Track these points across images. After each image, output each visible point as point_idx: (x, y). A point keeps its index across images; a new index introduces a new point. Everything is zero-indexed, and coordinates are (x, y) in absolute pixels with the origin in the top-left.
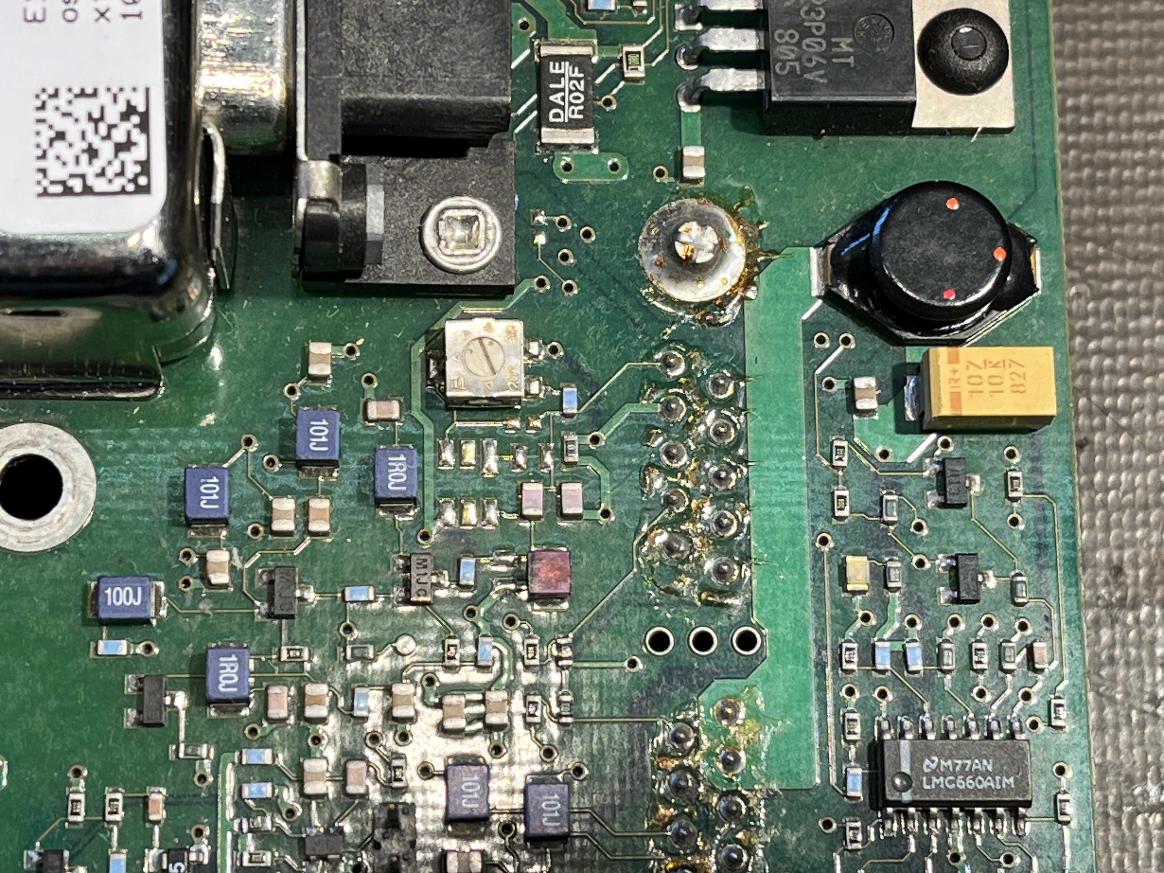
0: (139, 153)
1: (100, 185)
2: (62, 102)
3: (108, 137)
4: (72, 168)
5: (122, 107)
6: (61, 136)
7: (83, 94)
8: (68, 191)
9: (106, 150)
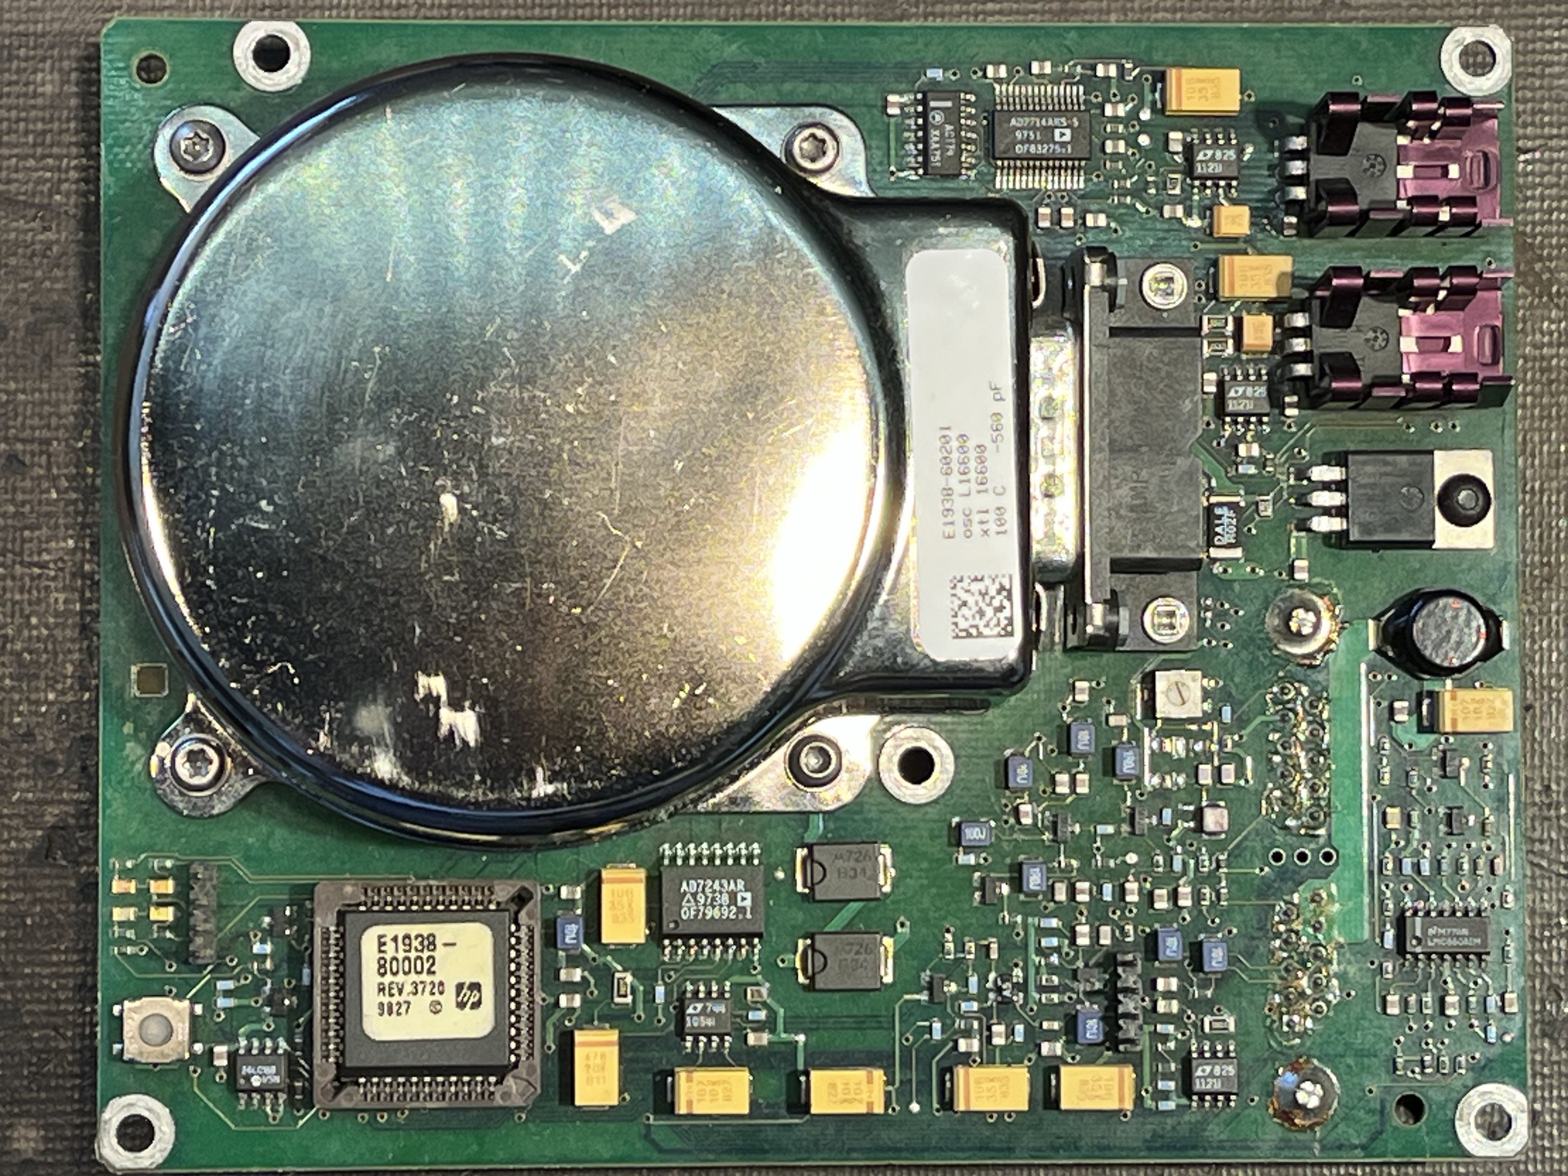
0: (1006, 613)
1: (986, 631)
2: (965, 584)
3: (990, 604)
4: (971, 622)
5: (997, 586)
6: (965, 604)
7: (976, 579)
8: (969, 635)
9: (989, 612)
